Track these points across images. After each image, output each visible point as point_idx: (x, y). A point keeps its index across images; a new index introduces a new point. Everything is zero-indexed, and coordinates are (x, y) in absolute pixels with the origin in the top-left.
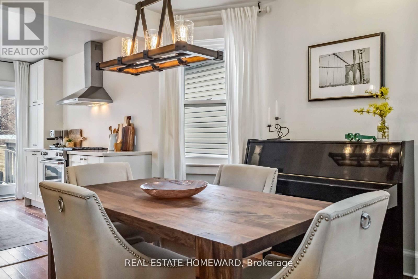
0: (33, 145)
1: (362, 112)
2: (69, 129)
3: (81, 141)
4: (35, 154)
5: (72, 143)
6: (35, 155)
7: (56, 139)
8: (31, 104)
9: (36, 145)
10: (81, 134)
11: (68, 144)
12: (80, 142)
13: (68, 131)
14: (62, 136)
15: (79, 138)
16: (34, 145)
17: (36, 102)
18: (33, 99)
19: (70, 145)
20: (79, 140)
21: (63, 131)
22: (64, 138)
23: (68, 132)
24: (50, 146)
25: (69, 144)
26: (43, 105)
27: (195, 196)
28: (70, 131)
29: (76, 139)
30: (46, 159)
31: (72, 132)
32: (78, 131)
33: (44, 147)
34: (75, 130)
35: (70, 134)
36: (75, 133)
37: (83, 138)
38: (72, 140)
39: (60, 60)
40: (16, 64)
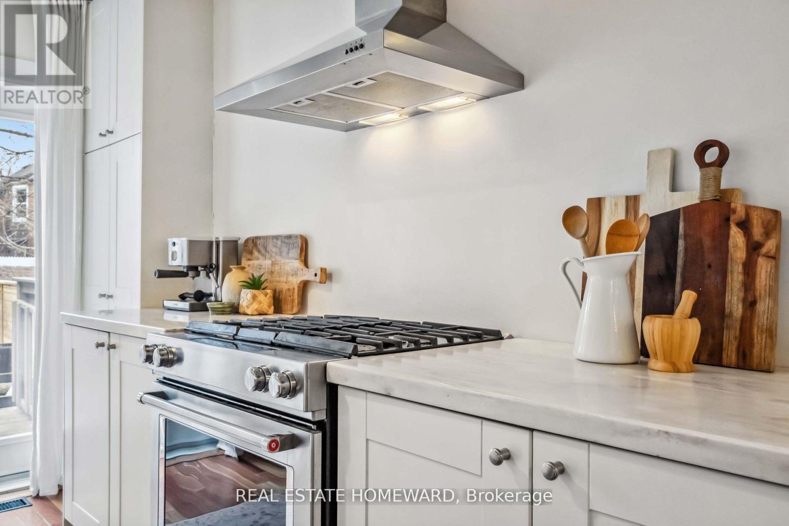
0: (97, 295)
2: (242, 235)
3: (305, 286)
4: (113, 347)
5: (266, 295)
6: (111, 350)
7: (191, 273)
8: (94, 141)
9: (111, 297)
10: (304, 254)
11: (249, 296)
12: (298, 287)
13: (239, 242)
14: (214, 262)
15: (295, 274)
16: (102, 296)
17: (112, 132)
19: (260, 303)
20: (295, 281)
21: (218, 243)
22: (227, 271)
23: (240, 248)
24: (167, 304)
25: (254, 297)
26: (138, 142)
28: (247, 241)
29: (280, 277)
30: (167, 381)
31: (255, 245)
32: (286, 241)
33: (142, 307)
34: (275, 241)
35: (249, 257)
36: (274, 250)
37: (319, 273)
38: (263, 279)
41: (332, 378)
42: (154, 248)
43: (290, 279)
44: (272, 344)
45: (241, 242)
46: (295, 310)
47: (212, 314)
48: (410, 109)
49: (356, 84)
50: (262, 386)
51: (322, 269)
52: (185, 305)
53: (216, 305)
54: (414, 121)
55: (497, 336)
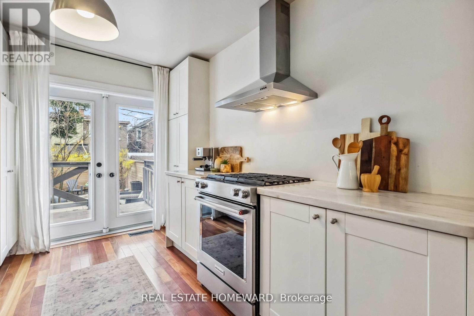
0: (173, 166)
2: (220, 146)
3: (241, 163)
4: (182, 182)
5: (229, 166)
7: (204, 159)
8: (172, 116)
9: (178, 166)
10: (241, 152)
11: (224, 166)
12: (239, 164)
13: (219, 149)
14: (211, 155)
15: (238, 159)
16: (175, 166)
17: (178, 114)
18: (173, 110)
19: (227, 169)
20: (238, 162)
21: (212, 149)
22: (215, 158)
23: (219, 150)
24: (196, 169)
25: (225, 167)
26: (187, 116)
28: (222, 148)
29: (233, 160)
30: (201, 193)
31: (224, 150)
32: (235, 148)
33: (189, 170)
34: (231, 148)
35: (222, 153)
36: (231, 151)
37: (246, 159)
38: (227, 161)
39: (207, 60)
40: (155, 70)
41: (259, 192)
42: (192, 151)
43: (237, 161)
44: (237, 182)
45: (220, 148)
46: (238, 171)
47: (212, 172)
48: (278, 105)
49: (262, 99)
50: (236, 194)
51: (247, 158)
52: (203, 169)
53: (213, 169)
54: (279, 109)
55: (308, 180)
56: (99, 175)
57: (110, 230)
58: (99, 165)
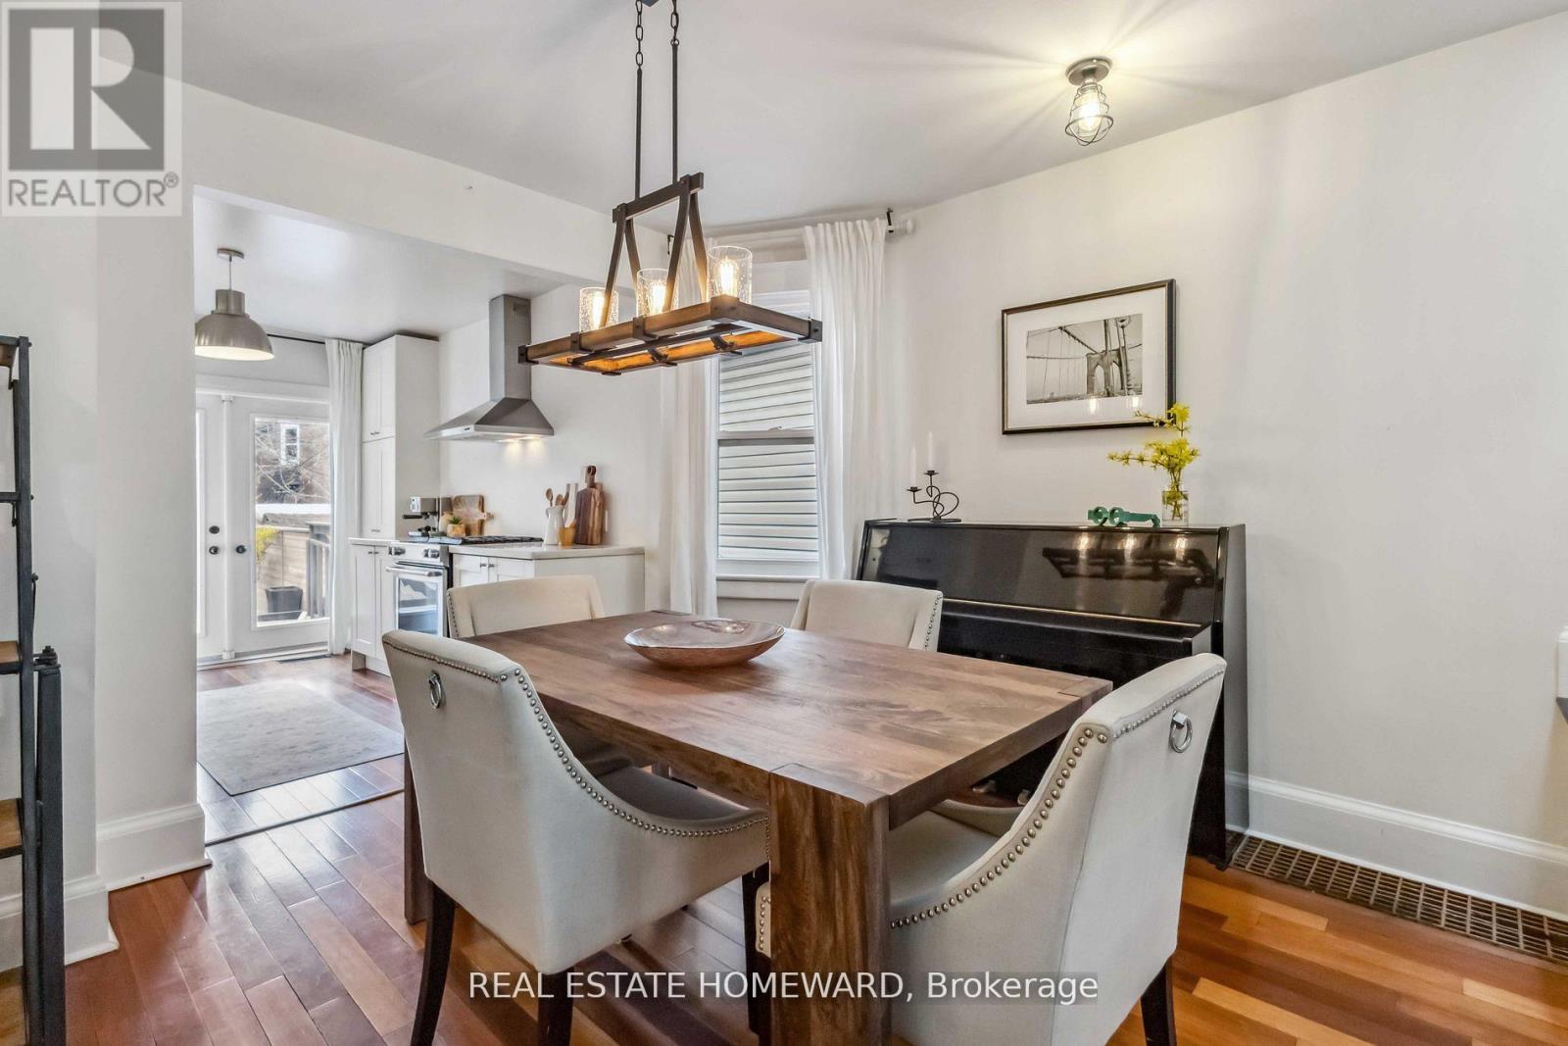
0: (371, 530)
1: (1126, 459)
2: (454, 495)
3: (482, 522)
4: (376, 553)
5: (461, 527)
6: (376, 555)
7: (424, 516)
8: (367, 436)
9: (379, 531)
10: (481, 505)
11: (451, 528)
12: (478, 524)
14: (437, 510)
15: (476, 516)
16: (373, 531)
17: (377, 433)
18: (369, 427)
19: (457, 531)
20: (476, 520)
21: (439, 499)
22: (443, 514)
23: (452, 502)
24: (410, 533)
25: (454, 528)
26: (393, 440)
27: (756, 660)
28: (456, 498)
29: (470, 518)
30: (399, 563)
31: (460, 501)
32: (475, 498)
33: (396, 533)
34: (470, 498)
35: (456, 507)
36: (466, 503)
37: (488, 515)
38: (461, 519)
39: (433, 338)
40: (332, 347)
41: (450, 551)
42: (402, 502)
45: (453, 498)
46: (477, 534)
48: (520, 435)
51: (490, 514)
52: (419, 534)
53: (434, 533)
54: (521, 441)
56: (215, 550)
57: (237, 655)
58: (214, 530)
